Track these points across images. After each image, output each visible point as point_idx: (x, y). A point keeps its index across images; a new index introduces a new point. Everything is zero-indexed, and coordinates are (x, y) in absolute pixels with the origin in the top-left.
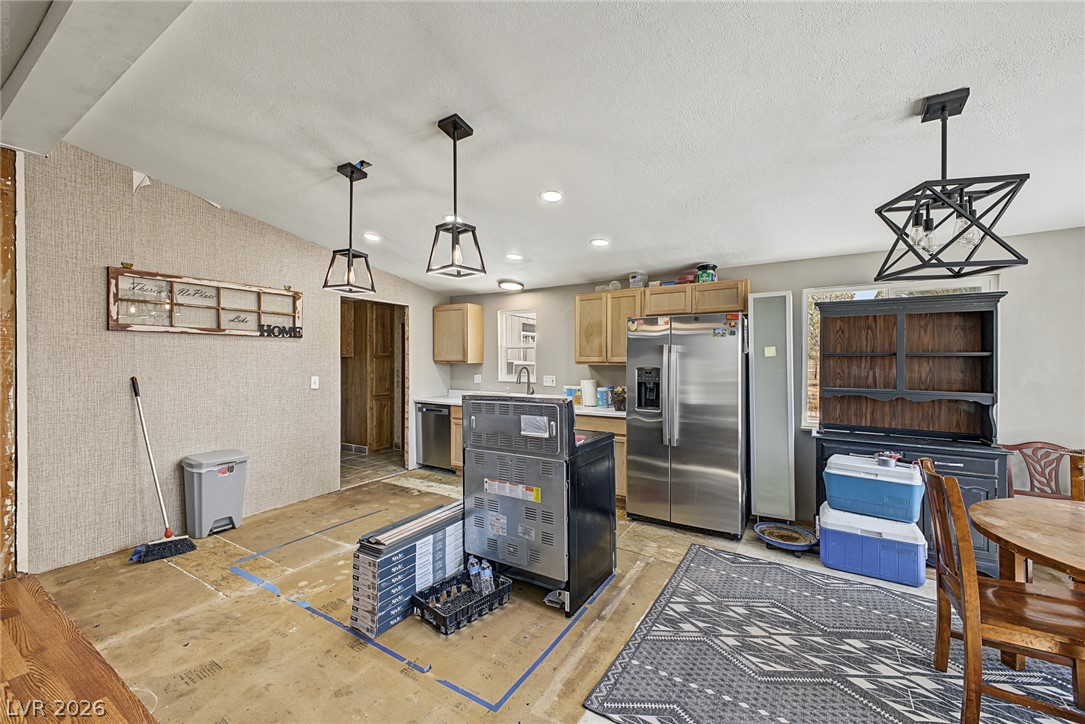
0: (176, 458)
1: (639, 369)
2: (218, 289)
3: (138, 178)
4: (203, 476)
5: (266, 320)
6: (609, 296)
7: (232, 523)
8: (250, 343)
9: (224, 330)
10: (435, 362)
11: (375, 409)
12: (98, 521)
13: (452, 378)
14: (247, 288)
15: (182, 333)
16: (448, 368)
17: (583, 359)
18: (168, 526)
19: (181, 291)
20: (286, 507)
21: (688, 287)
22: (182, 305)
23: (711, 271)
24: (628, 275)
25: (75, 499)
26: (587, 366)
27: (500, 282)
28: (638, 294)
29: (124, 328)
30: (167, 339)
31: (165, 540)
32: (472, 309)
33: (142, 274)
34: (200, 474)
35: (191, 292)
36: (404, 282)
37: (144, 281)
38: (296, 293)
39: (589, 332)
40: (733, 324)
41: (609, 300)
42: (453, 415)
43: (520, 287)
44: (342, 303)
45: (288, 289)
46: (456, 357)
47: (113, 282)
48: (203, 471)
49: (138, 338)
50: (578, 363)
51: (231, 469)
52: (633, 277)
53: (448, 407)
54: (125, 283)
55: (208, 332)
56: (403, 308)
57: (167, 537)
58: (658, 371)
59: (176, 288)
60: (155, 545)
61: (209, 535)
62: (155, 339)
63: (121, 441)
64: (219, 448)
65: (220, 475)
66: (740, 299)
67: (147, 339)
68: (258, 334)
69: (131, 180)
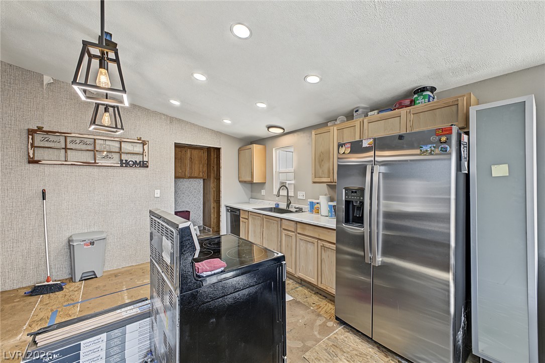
0: (68, 235)
1: (346, 189)
2: (95, 139)
3: (47, 79)
4: (75, 247)
5: (124, 157)
6: (335, 128)
7: (95, 274)
8: (115, 170)
9: (98, 163)
10: (240, 181)
11: (215, 208)
12: (24, 267)
13: (252, 192)
14: (112, 139)
15: (72, 164)
16: (250, 185)
17: (317, 180)
18: (49, 275)
19: (72, 142)
20: (138, 265)
21: (403, 111)
22: (72, 149)
23: (429, 93)
24: (353, 110)
25: (11, 255)
26: (325, 185)
27: (269, 127)
28: (357, 124)
29: (37, 162)
30: (64, 168)
31: (46, 283)
32: (256, 148)
33: (48, 132)
34: (73, 245)
35: (78, 141)
36: (219, 134)
37: (50, 137)
38: (144, 141)
39: (320, 159)
40: (444, 139)
41: (336, 131)
42: (241, 216)
43: (281, 131)
44: (175, 147)
45: (140, 139)
46: (248, 179)
47: (30, 137)
48: (75, 244)
49: (46, 168)
50: (314, 182)
51: (92, 243)
52: (356, 112)
53: (239, 210)
54: (38, 138)
55: (87, 164)
56: (218, 149)
57: (47, 281)
58: (362, 190)
59: (69, 140)
60: (39, 286)
61: (80, 281)
62: (57, 169)
63: (37, 224)
64: (96, 230)
65: (86, 247)
66: (460, 114)
67: (51, 169)
68: (119, 165)
69: (43, 81)
